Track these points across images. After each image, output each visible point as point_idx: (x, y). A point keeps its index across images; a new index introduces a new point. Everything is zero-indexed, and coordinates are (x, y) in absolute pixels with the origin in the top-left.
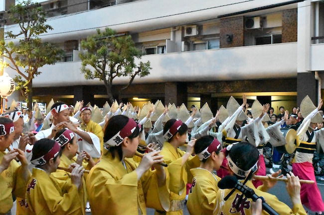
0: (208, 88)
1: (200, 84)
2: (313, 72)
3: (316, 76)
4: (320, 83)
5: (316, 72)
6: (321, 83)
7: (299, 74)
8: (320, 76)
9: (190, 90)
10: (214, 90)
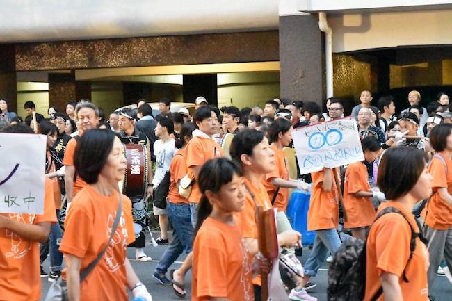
0: (68, 56)
1: (48, 49)
2: (315, 15)
3: (323, 24)
4: (329, 39)
5: (320, 14)
7: (283, 18)
8: (330, 24)
9: (22, 63)
10: (83, 62)
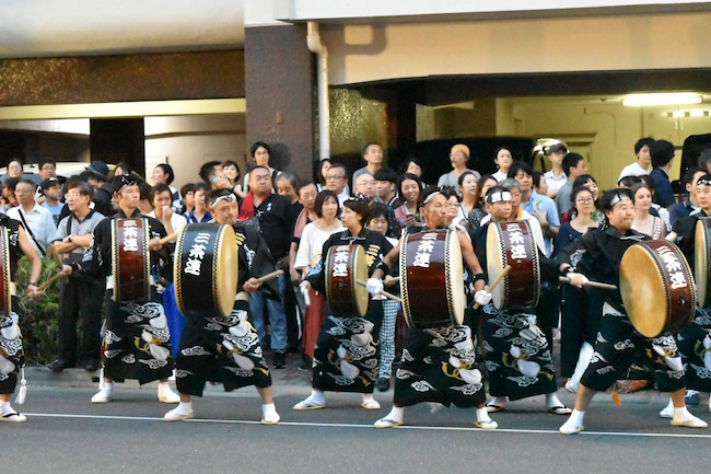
2: (301, 25)
3: (313, 40)
4: (323, 64)
5: (310, 25)
6: (329, 66)
7: (250, 31)
8: (324, 41)
